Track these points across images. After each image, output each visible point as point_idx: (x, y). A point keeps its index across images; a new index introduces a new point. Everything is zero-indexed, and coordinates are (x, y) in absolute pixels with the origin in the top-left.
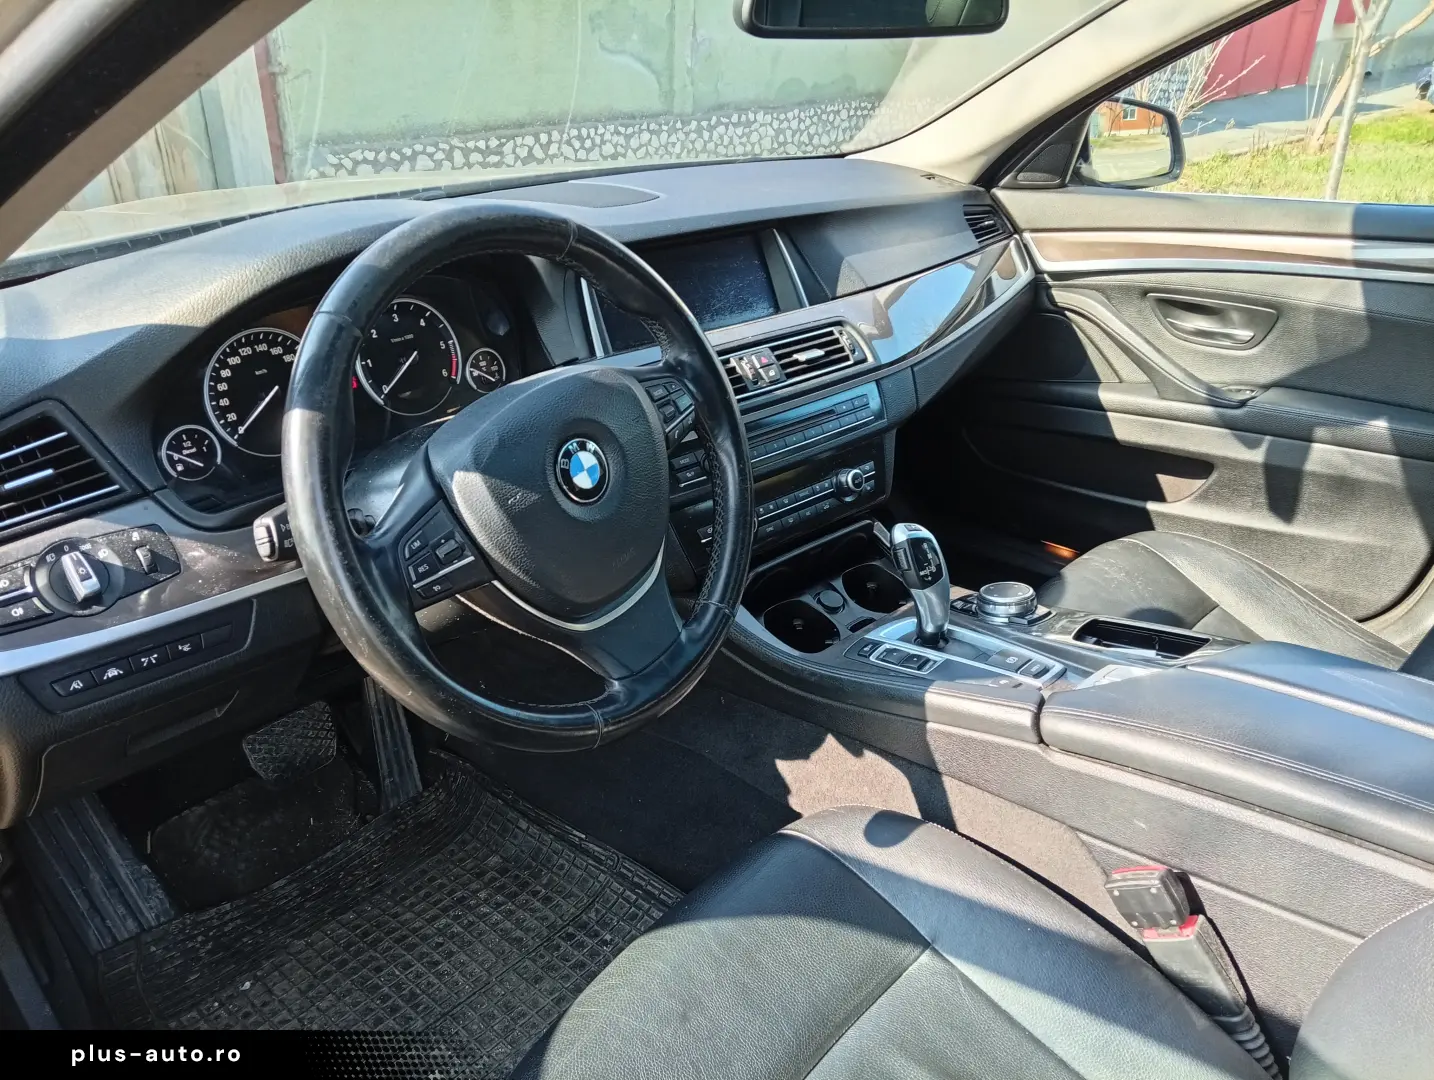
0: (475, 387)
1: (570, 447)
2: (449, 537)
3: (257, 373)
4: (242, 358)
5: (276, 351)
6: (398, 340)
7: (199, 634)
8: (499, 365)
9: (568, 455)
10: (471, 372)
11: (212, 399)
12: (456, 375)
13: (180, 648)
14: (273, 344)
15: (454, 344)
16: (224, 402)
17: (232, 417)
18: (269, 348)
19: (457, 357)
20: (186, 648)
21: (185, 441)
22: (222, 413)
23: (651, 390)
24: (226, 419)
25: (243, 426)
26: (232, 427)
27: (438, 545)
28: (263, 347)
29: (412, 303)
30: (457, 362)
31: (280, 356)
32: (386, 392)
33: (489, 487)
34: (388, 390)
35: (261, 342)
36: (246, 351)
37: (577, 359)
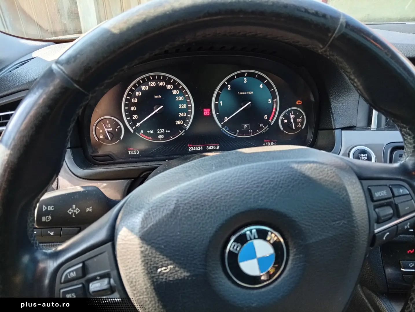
0: (282, 129)
1: (248, 233)
2: (107, 276)
3: (155, 97)
4: (150, 87)
5: (169, 87)
6: (243, 93)
7: (61, 228)
8: (303, 119)
9: (242, 240)
10: (282, 120)
11: (126, 105)
12: (272, 120)
13: (49, 232)
14: (168, 82)
15: (277, 102)
16: (133, 108)
17: (135, 117)
18: (166, 85)
19: (276, 110)
20: (52, 233)
21: (108, 124)
22: (130, 114)
23: (373, 189)
24: (132, 117)
25: (139, 123)
26: (134, 122)
27: (94, 279)
28: (162, 84)
29: (257, 74)
30: (275, 113)
31: (171, 90)
32: (226, 121)
33: (142, 252)
34: (227, 119)
35: (162, 81)
36: (153, 84)
37: (355, 127)
